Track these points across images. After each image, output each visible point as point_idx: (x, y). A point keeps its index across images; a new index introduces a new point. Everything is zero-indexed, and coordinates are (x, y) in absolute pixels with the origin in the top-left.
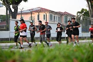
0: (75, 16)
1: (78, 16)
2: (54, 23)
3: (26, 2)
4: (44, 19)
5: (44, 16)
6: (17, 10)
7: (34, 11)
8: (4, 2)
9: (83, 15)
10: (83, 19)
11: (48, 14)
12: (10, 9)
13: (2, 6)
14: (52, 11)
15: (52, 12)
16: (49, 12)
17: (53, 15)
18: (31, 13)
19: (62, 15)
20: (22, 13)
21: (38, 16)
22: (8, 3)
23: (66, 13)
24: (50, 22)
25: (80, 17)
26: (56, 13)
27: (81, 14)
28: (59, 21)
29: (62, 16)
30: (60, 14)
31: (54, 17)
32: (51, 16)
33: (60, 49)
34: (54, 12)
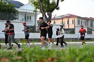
3: (58, 10)
4: (73, 23)
5: (73, 21)
6: (51, 17)
7: (65, 17)
8: (41, 10)
11: (76, 19)
12: (46, 16)
13: (39, 13)
17: (80, 20)
18: (62, 19)
20: (54, 19)
21: (68, 21)
22: (44, 11)
23: (92, 18)
24: (78, 26)
26: (83, 18)
28: (85, 25)
29: (88, 21)
30: (87, 19)
33: (88, 49)
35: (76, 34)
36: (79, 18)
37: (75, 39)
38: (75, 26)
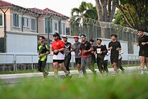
0: (68, 18)
1: (74, 17)
2: (21, 32)
9: (85, 15)
10: (85, 25)
11: (8, 14)
14: (17, 6)
15: (18, 8)
16: (12, 9)
17: (20, 16)
19: (40, 15)
23: (49, 10)
24: (14, 31)
25: (78, 20)
26: (27, 11)
27: (80, 14)
28: (33, 28)
29: (39, 18)
30: (36, 14)
31: (23, 19)
32: (15, 18)
34: (21, 8)
35: (8, 53)
36: (15, 10)
37: (7, 65)
38: (5, 32)
